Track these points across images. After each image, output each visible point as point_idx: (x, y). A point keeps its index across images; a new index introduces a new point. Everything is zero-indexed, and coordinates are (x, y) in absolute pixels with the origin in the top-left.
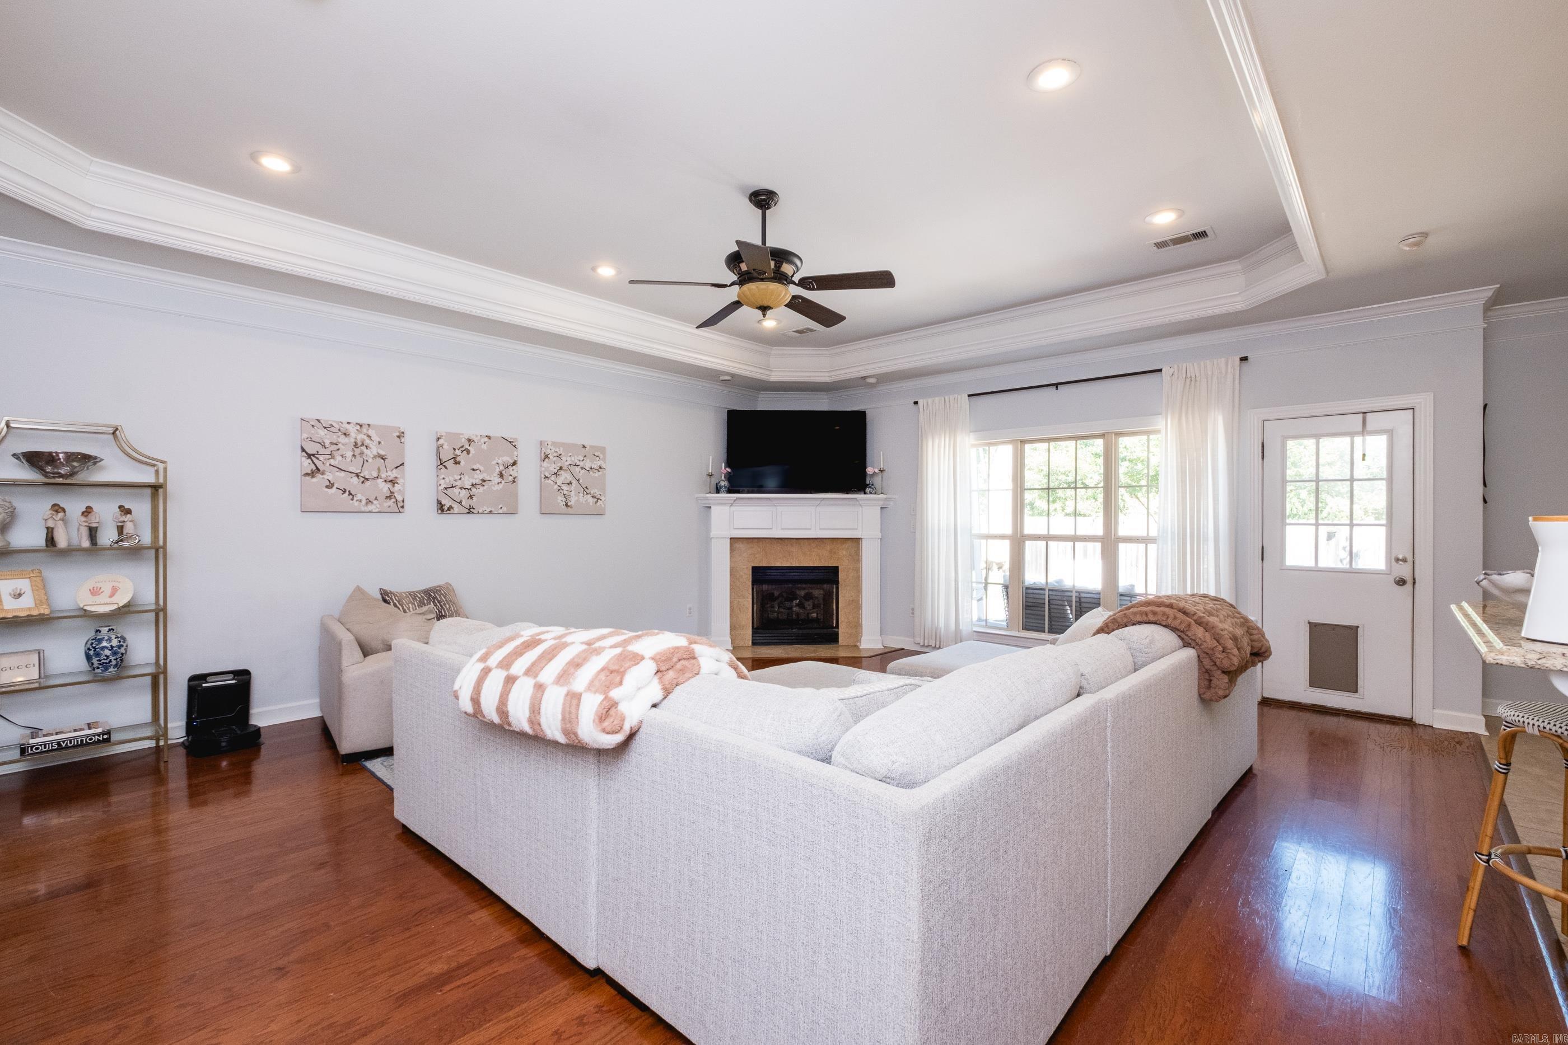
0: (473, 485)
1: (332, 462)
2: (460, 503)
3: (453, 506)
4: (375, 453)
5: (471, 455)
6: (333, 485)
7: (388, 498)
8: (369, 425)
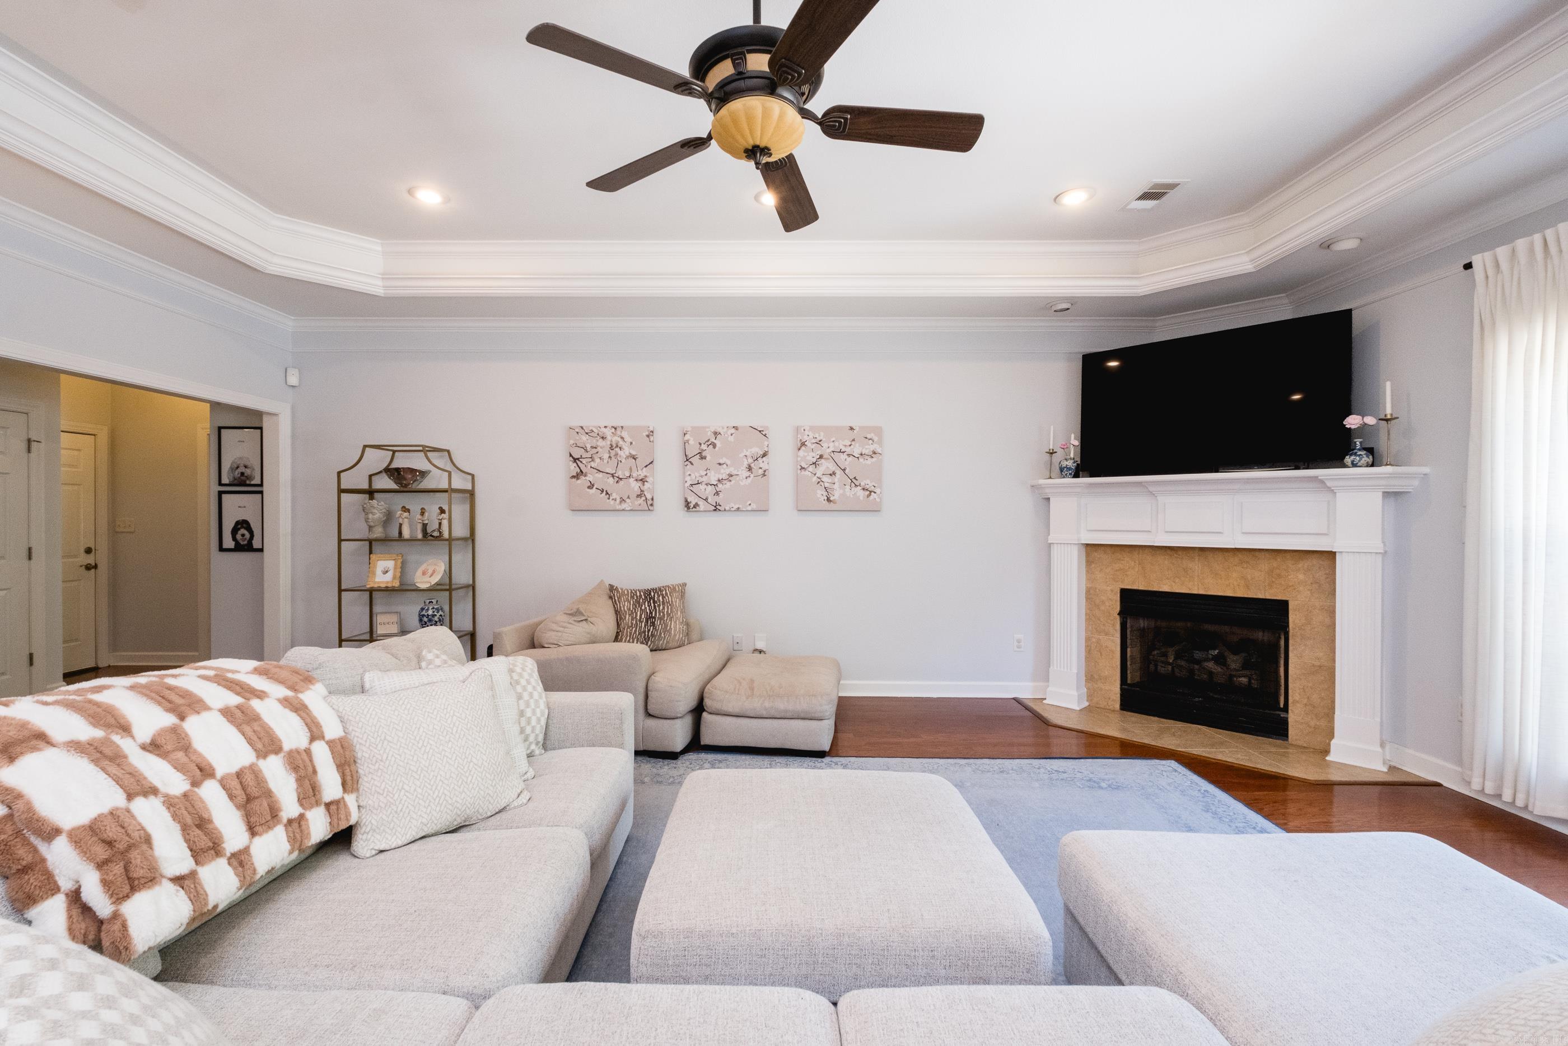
0: (719, 480)
1: (593, 464)
2: (706, 500)
3: (699, 503)
4: (627, 453)
5: (717, 448)
6: (593, 485)
7: (639, 496)
8: (622, 427)
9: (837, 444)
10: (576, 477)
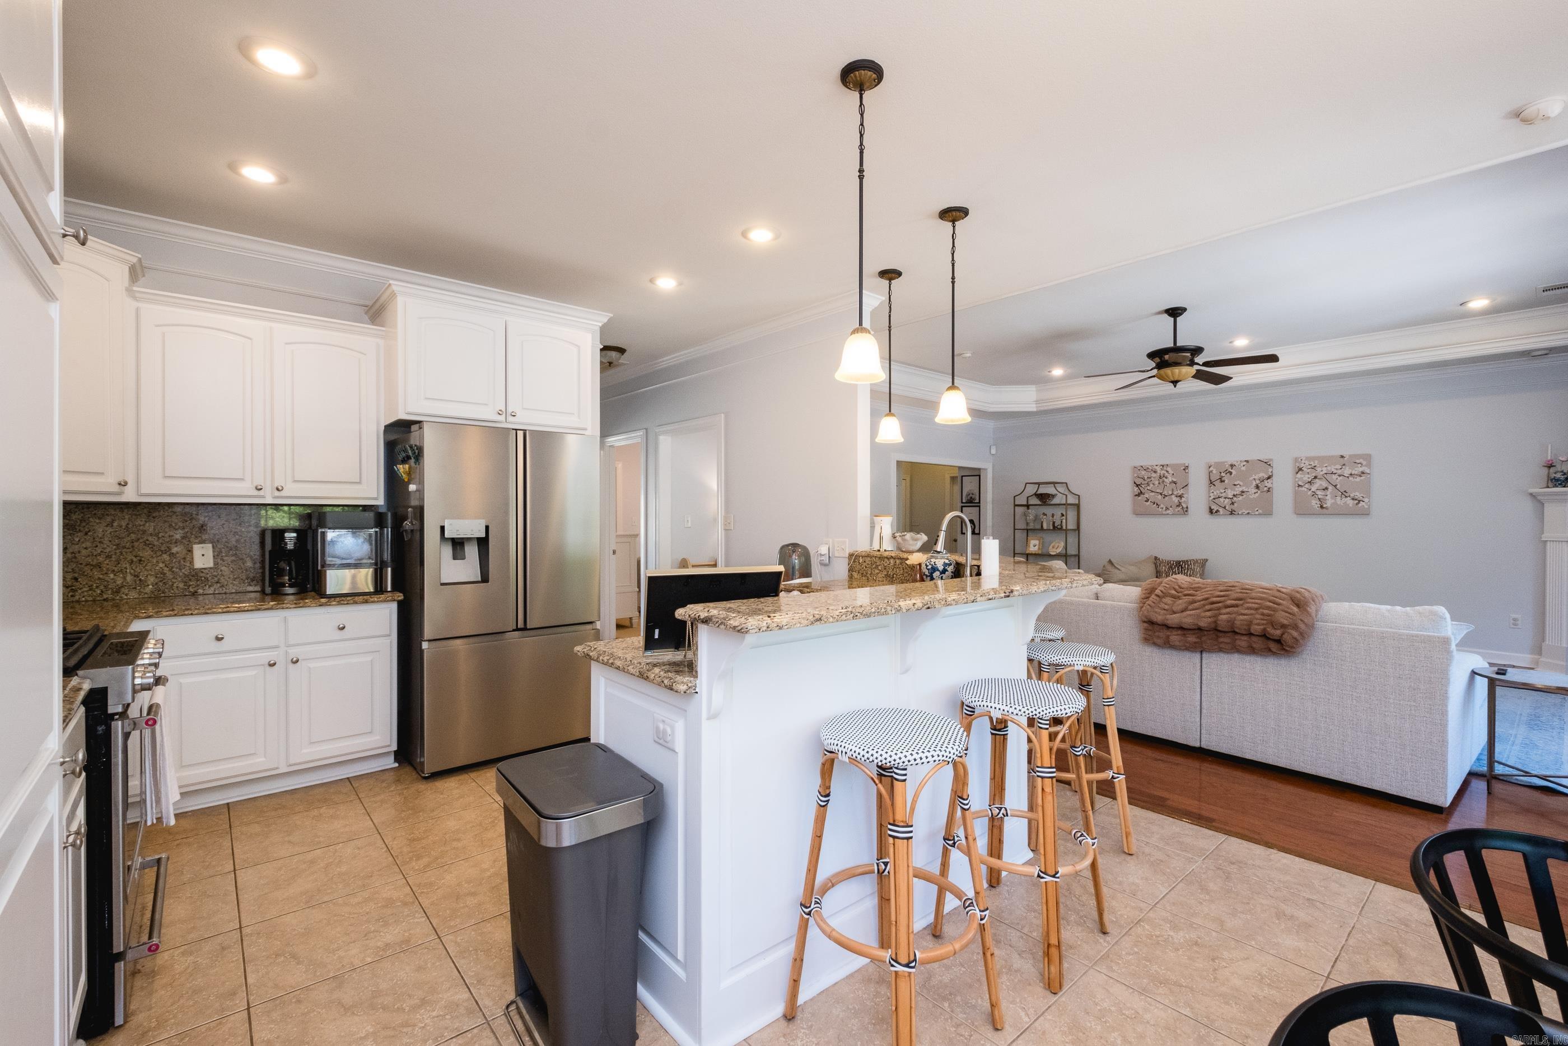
0: (1234, 495)
1: (1149, 488)
2: (1225, 508)
3: (1219, 510)
4: (1170, 480)
5: (1233, 475)
6: (1149, 500)
7: (1178, 506)
8: (1167, 465)
9: (1329, 468)
10: (1138, 495)
